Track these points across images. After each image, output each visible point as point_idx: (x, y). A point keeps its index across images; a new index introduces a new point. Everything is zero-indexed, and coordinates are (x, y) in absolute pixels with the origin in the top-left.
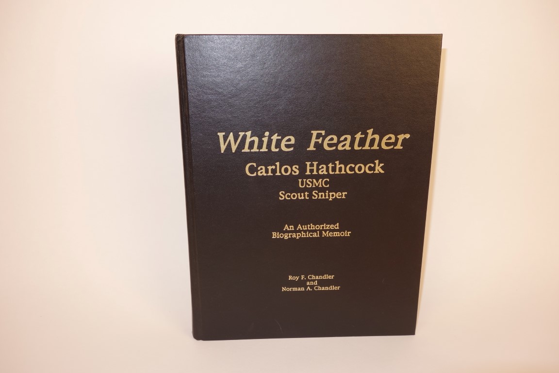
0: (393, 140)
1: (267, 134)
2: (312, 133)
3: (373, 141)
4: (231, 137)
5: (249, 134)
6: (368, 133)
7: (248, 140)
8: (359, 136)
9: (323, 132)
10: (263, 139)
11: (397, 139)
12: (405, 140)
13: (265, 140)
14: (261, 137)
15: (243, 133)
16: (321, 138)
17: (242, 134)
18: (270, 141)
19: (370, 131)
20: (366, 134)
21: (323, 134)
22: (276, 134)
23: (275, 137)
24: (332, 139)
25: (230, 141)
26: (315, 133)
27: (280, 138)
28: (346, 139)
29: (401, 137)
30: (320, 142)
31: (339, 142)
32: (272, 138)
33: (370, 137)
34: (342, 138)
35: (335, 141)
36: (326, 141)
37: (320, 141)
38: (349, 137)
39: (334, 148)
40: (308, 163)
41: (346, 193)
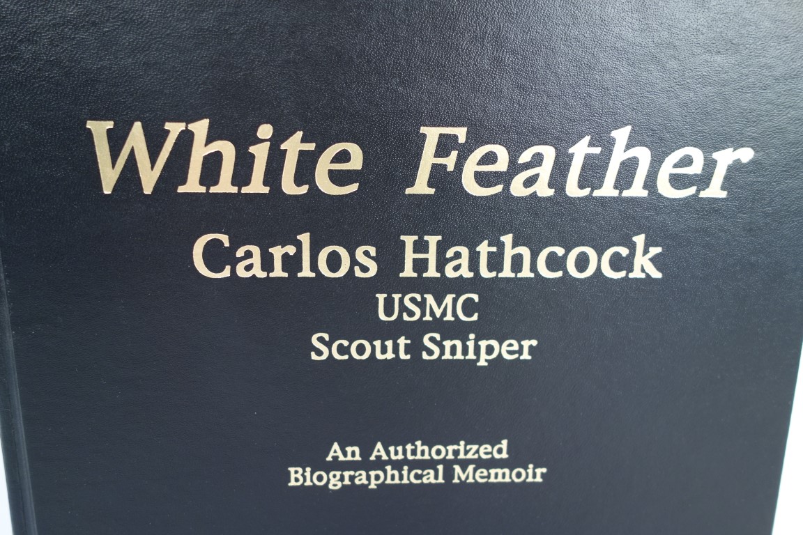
0: (696, 168)
1: (265, 131)
2: (425, 136)
3: (628, 169)
4: (137, 137)
5: (200, 128)
6: (612, 142)
7: (199, 152)
8: (581, 150)
9: (461, 133)
10: (252, 149)
11: (710, 165)
12: (735, 169)
13: (260, 152)
14: (244, 141)
15: (181, 126)
16: (454, 154)
17: (175, 129)
18: (276, 158)
19: (621, 135)
20: (608, 145)
21: (462, 139)
22: (299, 134)
23: (294, 145)
24: (490, 158)
25: (132, 154)
26: (432, 134)
27: (311, 146)
28: (538, 160)
29: (725, 158)
30: (451, 168)
31: (515, 168)
32: (283, 147)
33: (619, 156)
34: (525, 157)
35: (502, 165)
36: (471, 166)
37: (450, 162)
38: (549, 153)
39: (498, 189)
40: (409, 240)
41: (534, 343)
